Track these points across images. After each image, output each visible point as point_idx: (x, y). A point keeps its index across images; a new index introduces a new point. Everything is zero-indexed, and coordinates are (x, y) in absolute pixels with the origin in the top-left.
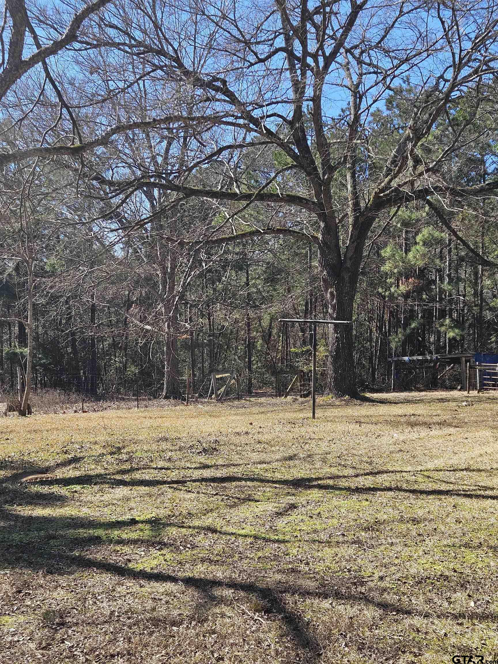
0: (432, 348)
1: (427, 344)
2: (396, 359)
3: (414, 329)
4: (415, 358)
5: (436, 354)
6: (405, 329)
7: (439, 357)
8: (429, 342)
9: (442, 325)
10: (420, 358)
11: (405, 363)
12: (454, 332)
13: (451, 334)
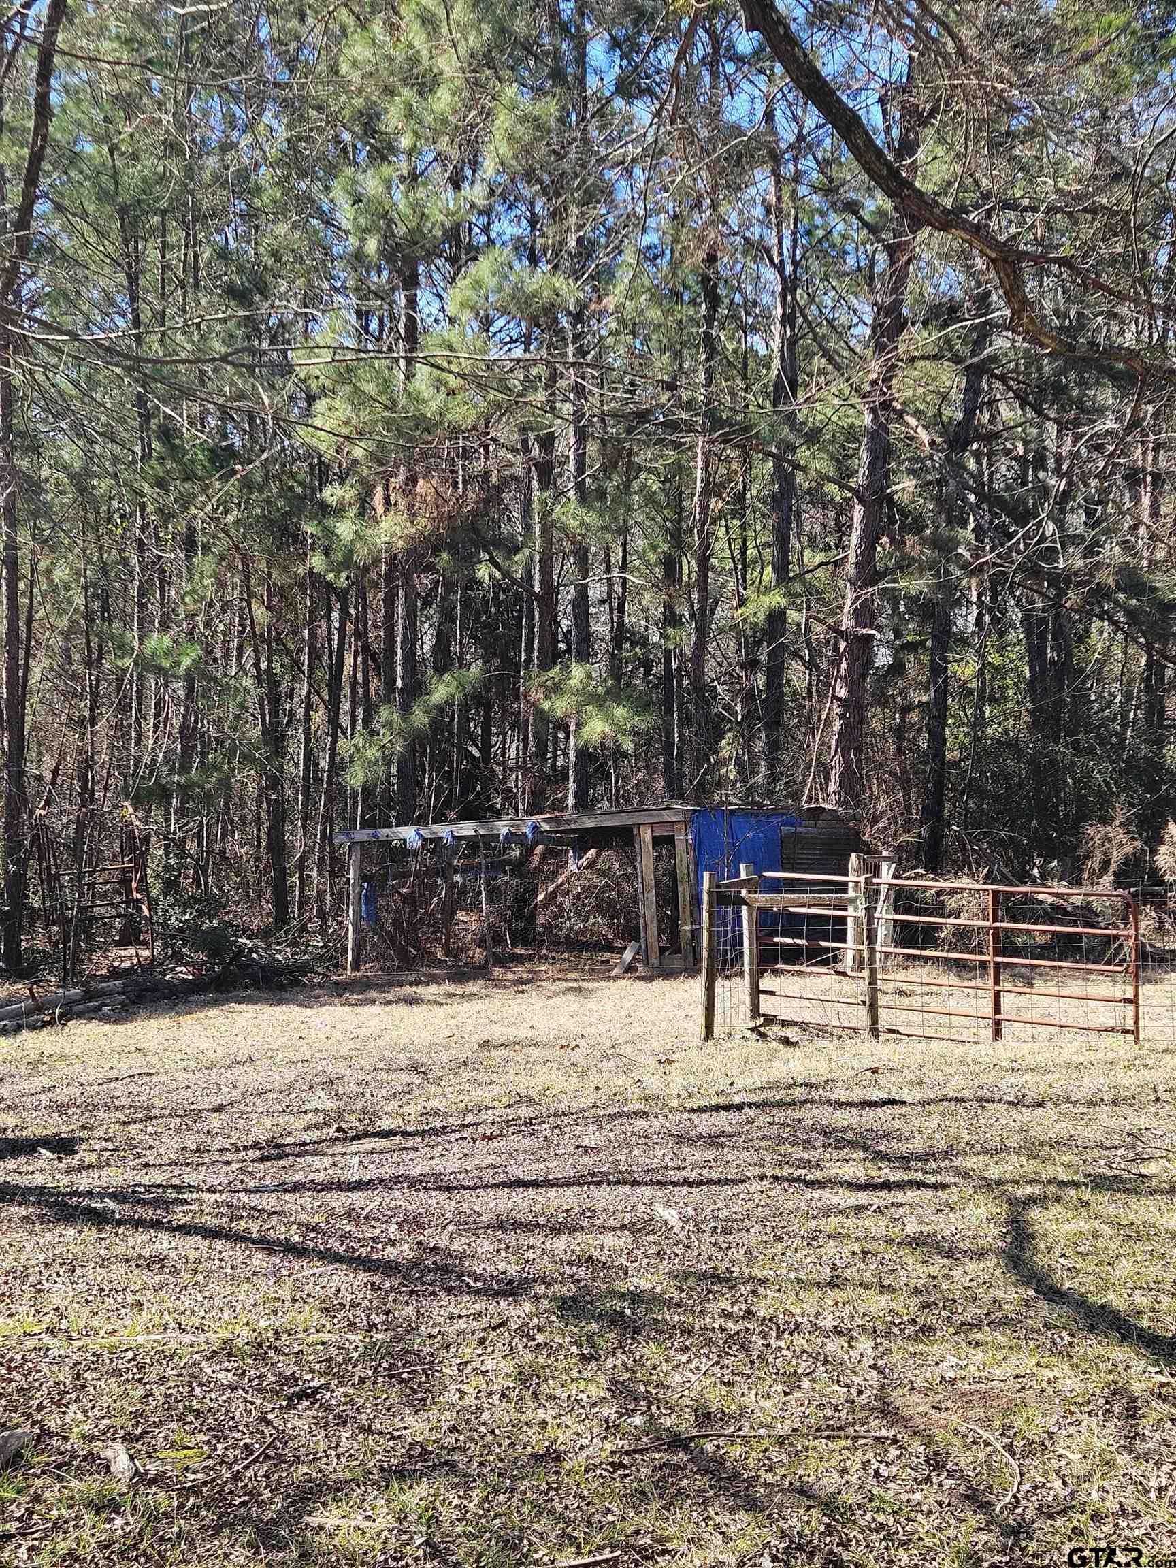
0: (516, 781)
1: (498, 769)
2: (363, 836)
3: (440, 709)
4: (444, 831)
5: (530, 812)
6: (406, 710)
7: (545, 827)
8: (504, 764)
9: (555, 689)
10: (467, 829)
11: (402, 852)
12: (609, 717)
13: (596, 728)
